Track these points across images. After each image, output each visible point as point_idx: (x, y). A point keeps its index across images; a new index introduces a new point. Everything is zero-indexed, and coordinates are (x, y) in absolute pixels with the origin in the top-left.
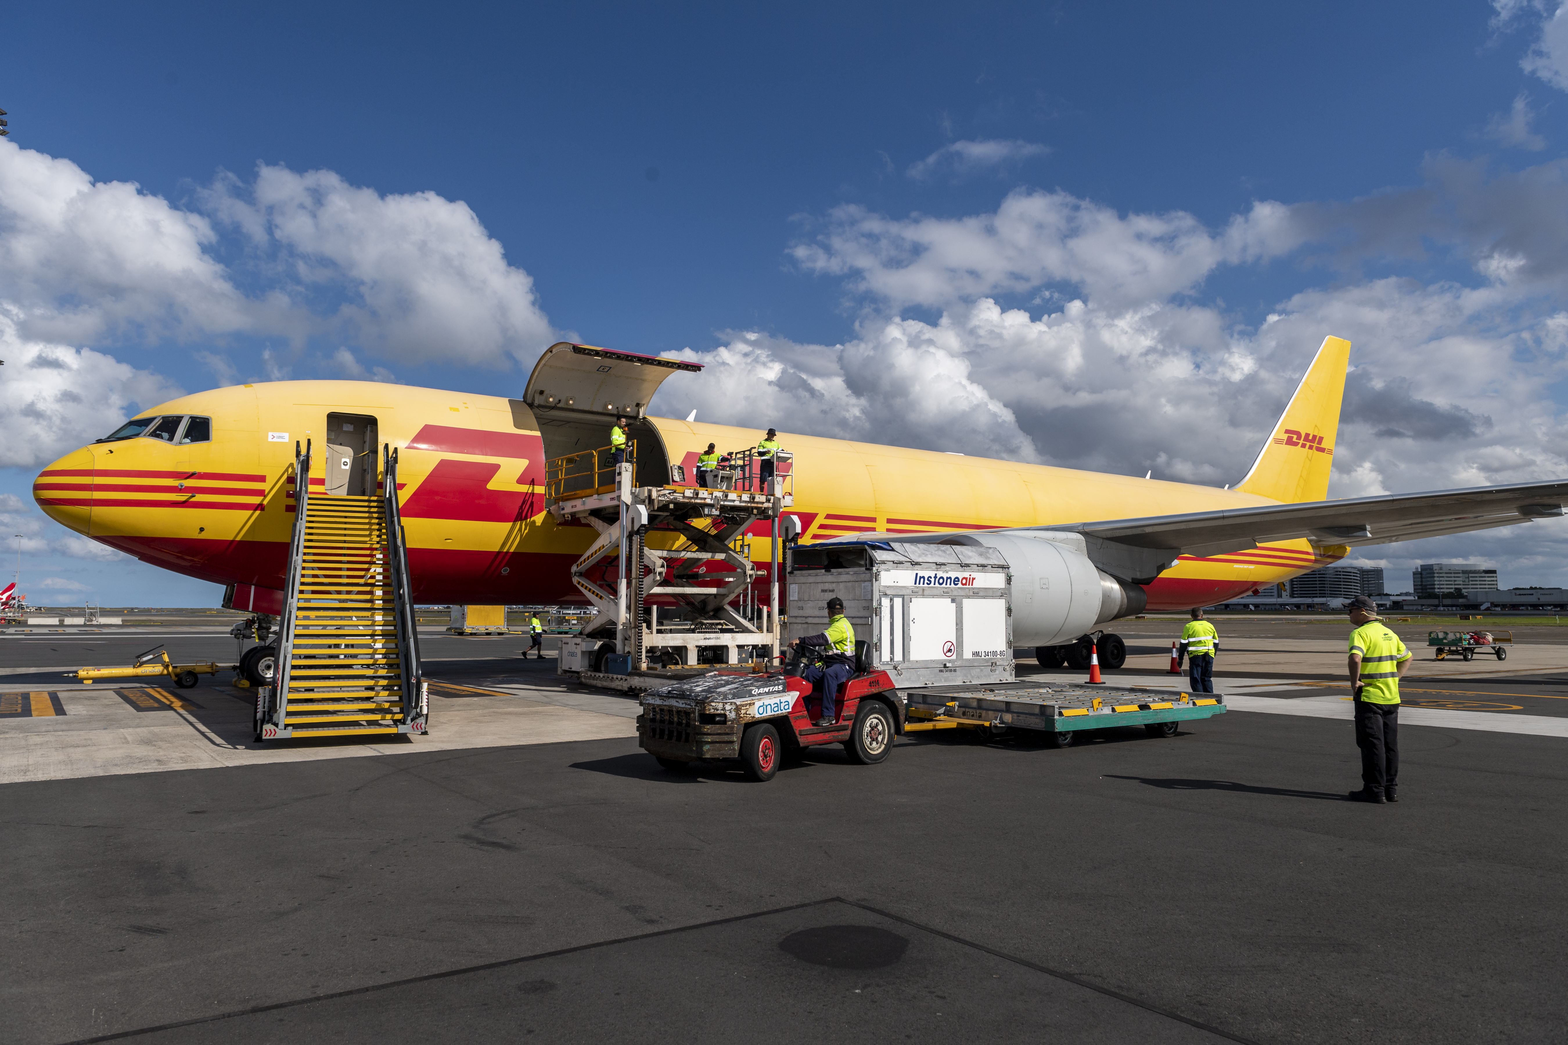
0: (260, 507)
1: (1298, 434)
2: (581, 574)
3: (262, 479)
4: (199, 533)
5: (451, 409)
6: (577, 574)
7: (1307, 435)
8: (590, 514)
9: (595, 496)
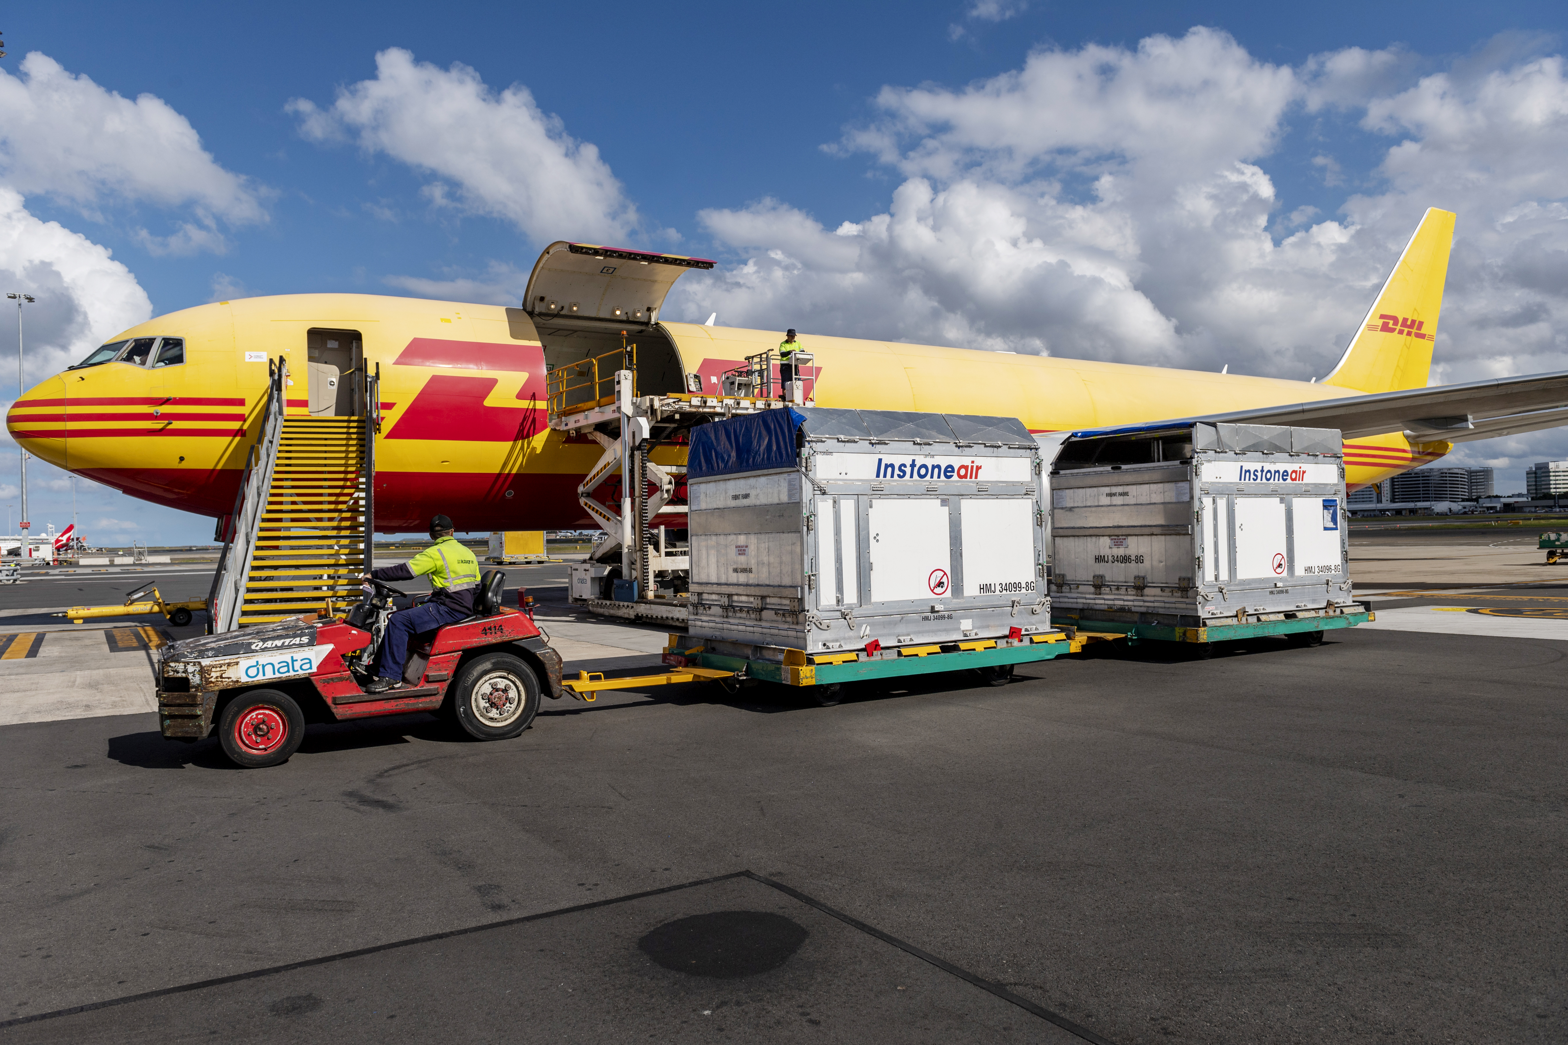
0: (240, 432)
1: (1395, 319)
2: (588, 495)
3: (241, 402)
4: (179, 463)
5: (442, 320)
6: (584, 495)
7: (1405, 320)
8: (595, 429)
9: (597, 409)
